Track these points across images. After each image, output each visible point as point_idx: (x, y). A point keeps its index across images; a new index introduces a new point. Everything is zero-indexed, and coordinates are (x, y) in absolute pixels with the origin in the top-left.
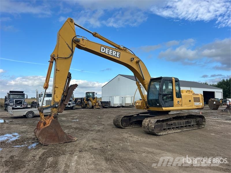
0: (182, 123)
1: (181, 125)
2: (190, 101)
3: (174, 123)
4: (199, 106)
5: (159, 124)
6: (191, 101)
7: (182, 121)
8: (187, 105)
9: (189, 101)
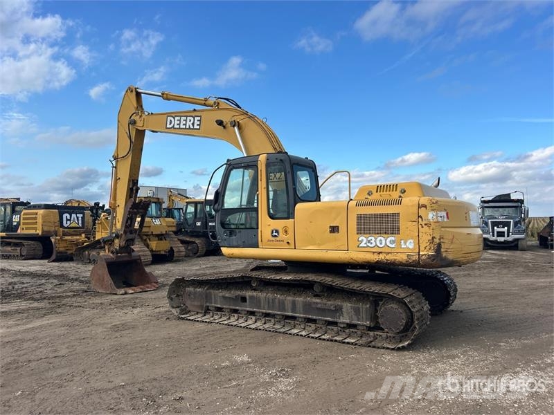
0: (289, 306)
1: (284, 310)
2: (334, 229)
3: (251, 297)
4: (388, 253)
5: (198, 290)
6: (342, 229)
7: (290, 298)
8: (319, 245)
9: (329, 230)
